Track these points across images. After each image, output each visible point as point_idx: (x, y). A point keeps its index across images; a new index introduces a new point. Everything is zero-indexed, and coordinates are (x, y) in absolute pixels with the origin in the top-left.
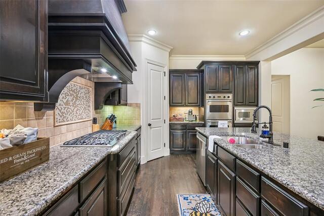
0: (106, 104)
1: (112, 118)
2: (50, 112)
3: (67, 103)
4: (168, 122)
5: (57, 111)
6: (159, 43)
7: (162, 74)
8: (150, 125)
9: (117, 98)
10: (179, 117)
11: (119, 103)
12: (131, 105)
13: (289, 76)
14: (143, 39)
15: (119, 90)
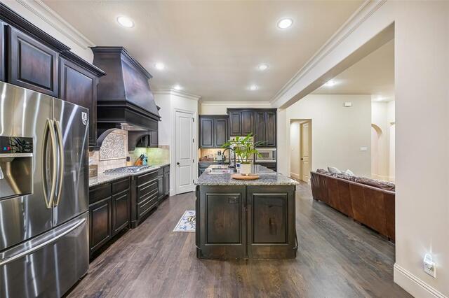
0: (137, 147)
1: (142, 157)
2: (97, 152)
3: (107, 147)
4: (197, 161)
5: (101, 152)
6: (186, 94)
7: (191, 120)
8: (178, 164)
9: (147, 142)
10: (210, 157)
11: (149, 146)
12: (161, 147)
13: (311, 120)
14: (171, 92)
15: (149, 136)
